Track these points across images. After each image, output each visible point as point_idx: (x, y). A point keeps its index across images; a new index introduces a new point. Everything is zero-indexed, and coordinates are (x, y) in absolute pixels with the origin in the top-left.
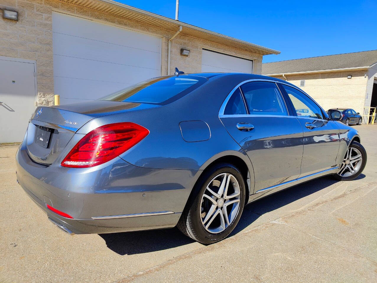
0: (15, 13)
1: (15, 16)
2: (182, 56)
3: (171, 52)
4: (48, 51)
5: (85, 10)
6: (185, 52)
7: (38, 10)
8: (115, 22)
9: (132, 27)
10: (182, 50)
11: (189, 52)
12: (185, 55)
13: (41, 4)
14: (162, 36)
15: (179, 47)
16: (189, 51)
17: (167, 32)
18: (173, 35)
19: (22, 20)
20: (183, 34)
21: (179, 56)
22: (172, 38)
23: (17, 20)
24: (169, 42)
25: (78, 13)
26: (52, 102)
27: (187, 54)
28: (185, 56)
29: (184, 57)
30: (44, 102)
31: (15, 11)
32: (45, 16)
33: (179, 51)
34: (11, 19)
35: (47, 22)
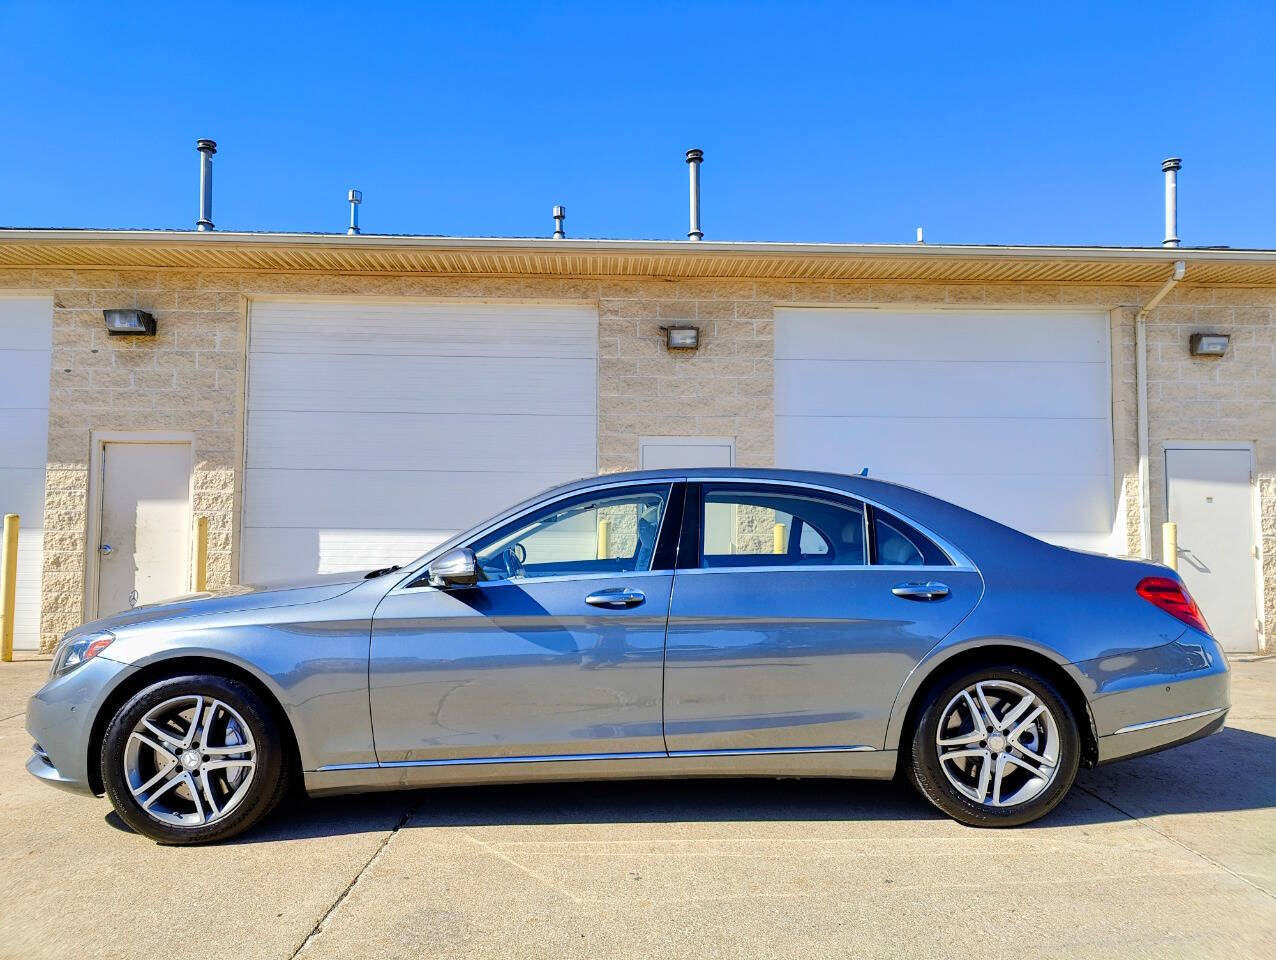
0: (693, 333)
1: (692, 338)
2: (1198, 360)
3: (1148, 351)
4: (763, 409)
5: (857, 286)
6: (1207, 345)
7: (743, 314)
8: (942, 299)
9: (998, 300)
10: (1195, 340)
11: (1225, 340)
12: (1208, 355)
13: (749, 298)
14: (1108, 307)
15: (1183, 330)
16: (1225, 336)
17: (1127, 290)
18: (1152, 294)
19: (707, 344)
20: (1197, 284)
21: (1184, 362)
22: (1151, 305)
23: (695, 348)
24: (1139, 318)
25: (838, 297)
26: (769, 544)
27: (1218, 349)
28: (1212, 358)
29: (1209, 363)
30: (750, 544)
31: (692, 328)
32: (757, 323)
33: (1186, 343)
34: (683, 348)
35: (762, 338)
